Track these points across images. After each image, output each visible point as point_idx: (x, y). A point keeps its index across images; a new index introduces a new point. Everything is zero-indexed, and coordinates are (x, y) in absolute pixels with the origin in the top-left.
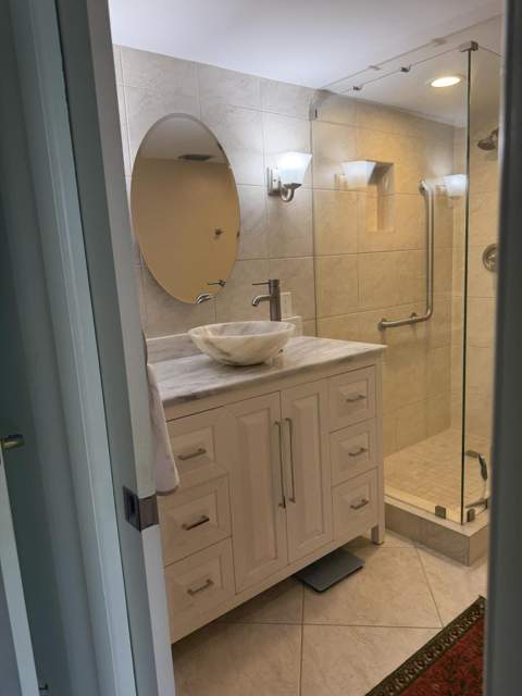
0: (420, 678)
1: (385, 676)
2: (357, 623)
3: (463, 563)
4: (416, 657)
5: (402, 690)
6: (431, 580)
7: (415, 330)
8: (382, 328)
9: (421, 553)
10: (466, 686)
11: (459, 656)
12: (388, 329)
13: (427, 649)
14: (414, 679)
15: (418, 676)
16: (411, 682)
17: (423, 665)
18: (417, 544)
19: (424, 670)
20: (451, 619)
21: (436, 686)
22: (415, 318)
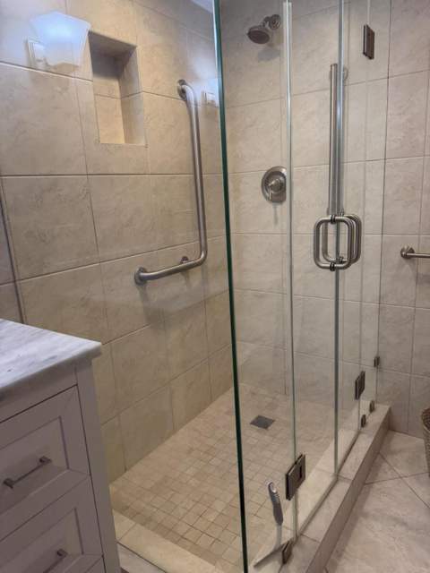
7: (188, 279)
8: (140, 280)
12: (149, 281)
22: (186, 264)
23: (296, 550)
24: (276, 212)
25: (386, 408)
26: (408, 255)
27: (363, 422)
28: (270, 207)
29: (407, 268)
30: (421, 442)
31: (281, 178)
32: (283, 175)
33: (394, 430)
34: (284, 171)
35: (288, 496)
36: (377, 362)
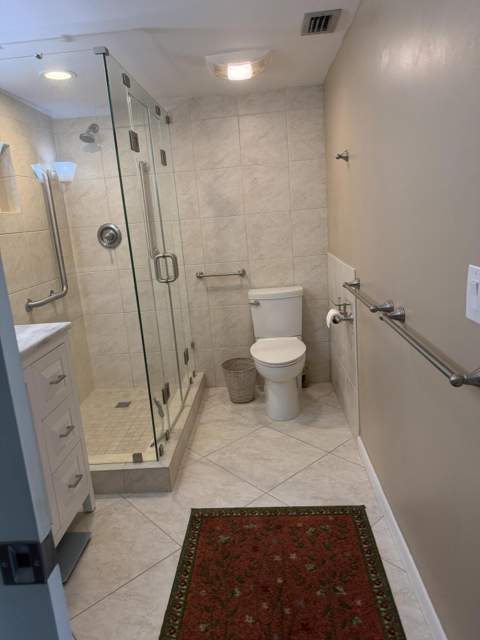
0: (190, 595)
1: (164, 612)
2: (116, 587)
3: (167, 491)
4: (178, 582)
5: (182, 613)
6: (152, 518)
7: (55, 307)
8: (29, 308)
9: (130, 500)
10: (221, 577)
11: (204, 560)
12: (34, 309)
13: (181, 570)
14: (186, 598)
15: (186, 595)
16: (185, 602)
17: (185, 584)
18: (124, 495)
19: (188, 587)
20: (182, 537)
21: (203, 593)
22: (54, 296)
23: (171, 435)
24: (111, 255)
25: (202, 374)
26: (200, 277)
27: (191, 382)
28: (106, 252)
29: (201, 284)
30: (225, 388)
31: (111, 231)
32: (111, 229)
33: (208, 387)
34: (112, 226)
35: (165, 402)
36: (193, 345)
